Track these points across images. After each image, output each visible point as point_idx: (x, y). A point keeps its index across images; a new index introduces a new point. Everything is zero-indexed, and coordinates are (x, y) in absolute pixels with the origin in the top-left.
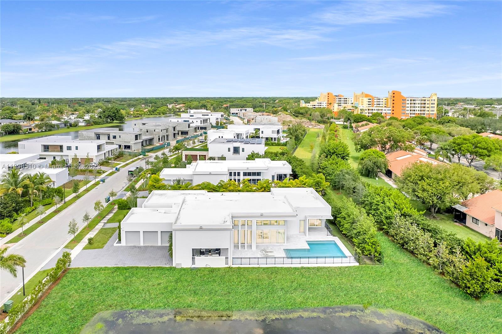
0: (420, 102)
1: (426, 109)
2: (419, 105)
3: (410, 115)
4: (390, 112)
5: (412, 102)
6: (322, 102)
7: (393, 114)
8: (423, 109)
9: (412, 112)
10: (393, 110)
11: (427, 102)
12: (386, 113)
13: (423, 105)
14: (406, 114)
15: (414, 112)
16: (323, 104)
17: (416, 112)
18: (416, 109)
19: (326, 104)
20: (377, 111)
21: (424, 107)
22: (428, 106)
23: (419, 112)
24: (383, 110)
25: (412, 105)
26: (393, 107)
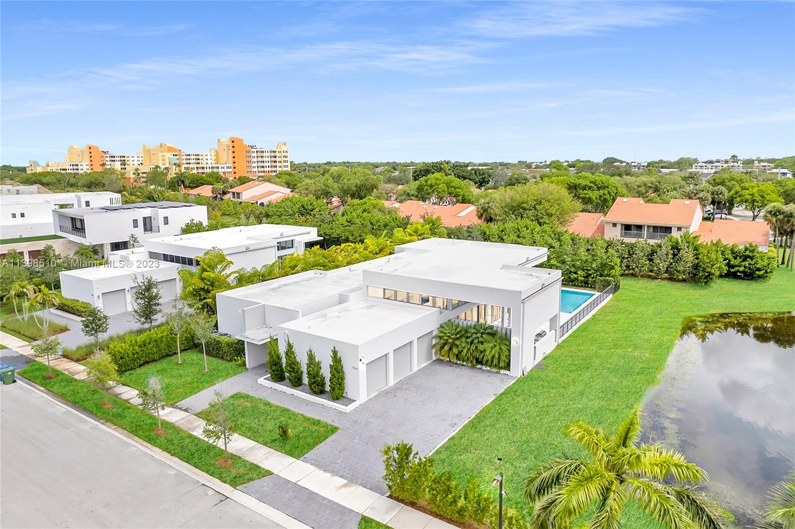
0: (269, 154)
1: (278, 164)
2: (269, 159)
3: (258, 174)
4: (230, 170)
5: (259, 154)
6: (79, 164)
7: (235, 173)
8: (273, 164)
9: (260, 169)
10: (234, 168)
11: (278, 154)
12: (224, 173)
13: (273, 159)
14: (252, 172)
15: (262, 169)
16: (82, 167)
17: (266, 169)
18: (265, 164)
19: (88, 167)
20: (210, 170)
21: (275, 162)
22: (280, 160)
23: (270, 169)
24: (220, 168)
25: (260, 159)
26: (234, 163)
